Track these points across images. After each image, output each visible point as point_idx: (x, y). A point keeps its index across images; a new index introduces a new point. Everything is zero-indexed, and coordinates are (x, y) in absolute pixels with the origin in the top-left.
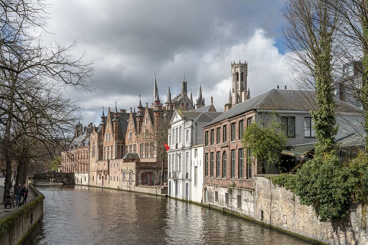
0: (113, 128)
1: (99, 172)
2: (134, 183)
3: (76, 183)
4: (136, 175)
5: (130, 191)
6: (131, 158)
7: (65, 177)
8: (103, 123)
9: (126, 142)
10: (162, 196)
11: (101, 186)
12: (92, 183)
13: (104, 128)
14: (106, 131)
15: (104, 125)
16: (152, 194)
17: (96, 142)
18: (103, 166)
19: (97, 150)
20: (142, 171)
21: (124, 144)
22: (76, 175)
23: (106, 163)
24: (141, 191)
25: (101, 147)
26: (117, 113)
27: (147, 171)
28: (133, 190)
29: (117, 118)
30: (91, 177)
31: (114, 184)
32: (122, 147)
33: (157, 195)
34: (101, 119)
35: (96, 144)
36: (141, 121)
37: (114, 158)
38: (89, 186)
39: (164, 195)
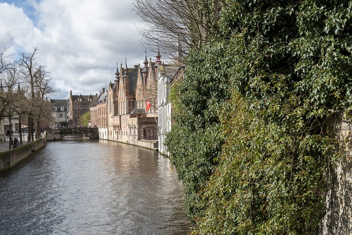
0: (124, 84)
1: (115, 127)
2: (137, 137)
3: (100, 138)
4: (138, 129)
5: (135, 145)
6: (138, 113)
7: (89, 132)
8: (117, 79)
9: (137, 97)
10: (154, 150)
11: (116, 140)
12: (111, 138)
13: (118, 84)
14: (120, 87)
15: (118, 81)
16: (148, 148)
17: (112, 98)
18: (116, 121)
19: (113, 106)
20: (144, 126)
21: (135, 99)
22: (99, 129)
23: (119, 119)
24: (141, 145)
25: (116, 103)
26: (127, 69)
27: (149, 125)
28: (136, 144)
29: (127, 74)
30: (110, 132)
31: (124, 139)
32: (133, 102)
33: (151, 149)
34: (116, 76)
35: (112, 100)
36: (146, 77)
37: (125, 113)
38: (108, 140)
39: (156, 149)
